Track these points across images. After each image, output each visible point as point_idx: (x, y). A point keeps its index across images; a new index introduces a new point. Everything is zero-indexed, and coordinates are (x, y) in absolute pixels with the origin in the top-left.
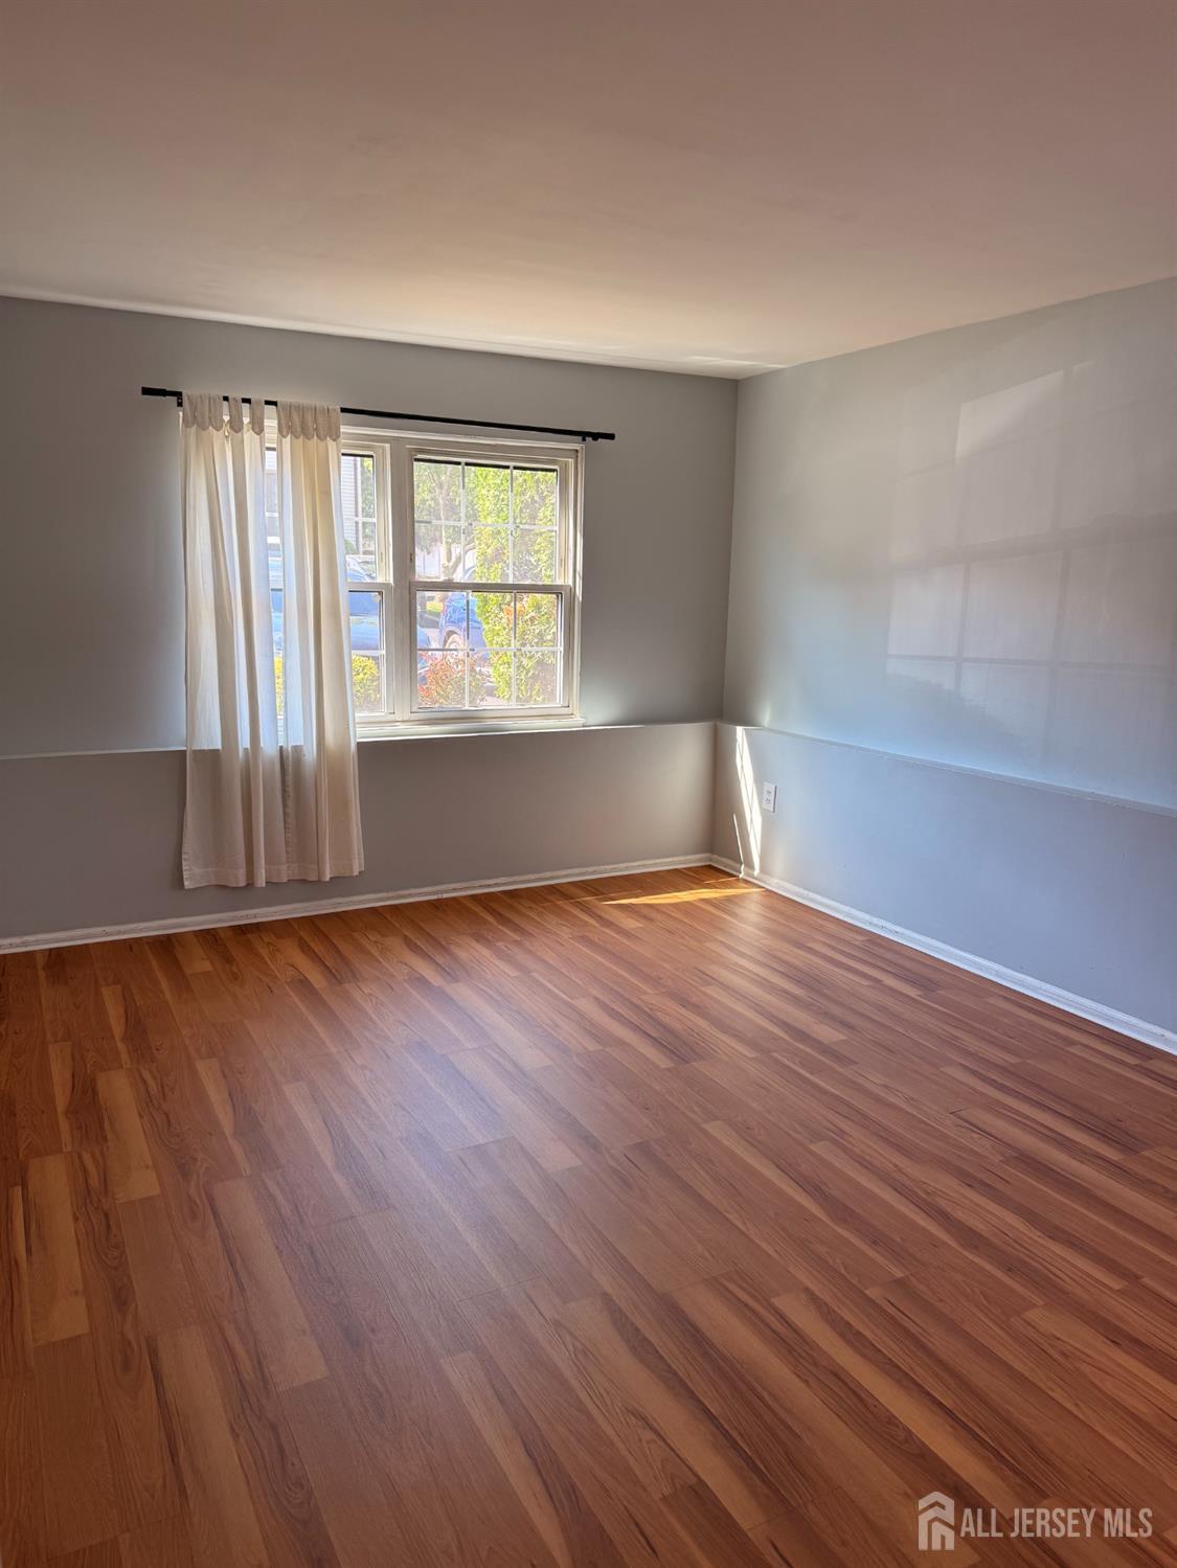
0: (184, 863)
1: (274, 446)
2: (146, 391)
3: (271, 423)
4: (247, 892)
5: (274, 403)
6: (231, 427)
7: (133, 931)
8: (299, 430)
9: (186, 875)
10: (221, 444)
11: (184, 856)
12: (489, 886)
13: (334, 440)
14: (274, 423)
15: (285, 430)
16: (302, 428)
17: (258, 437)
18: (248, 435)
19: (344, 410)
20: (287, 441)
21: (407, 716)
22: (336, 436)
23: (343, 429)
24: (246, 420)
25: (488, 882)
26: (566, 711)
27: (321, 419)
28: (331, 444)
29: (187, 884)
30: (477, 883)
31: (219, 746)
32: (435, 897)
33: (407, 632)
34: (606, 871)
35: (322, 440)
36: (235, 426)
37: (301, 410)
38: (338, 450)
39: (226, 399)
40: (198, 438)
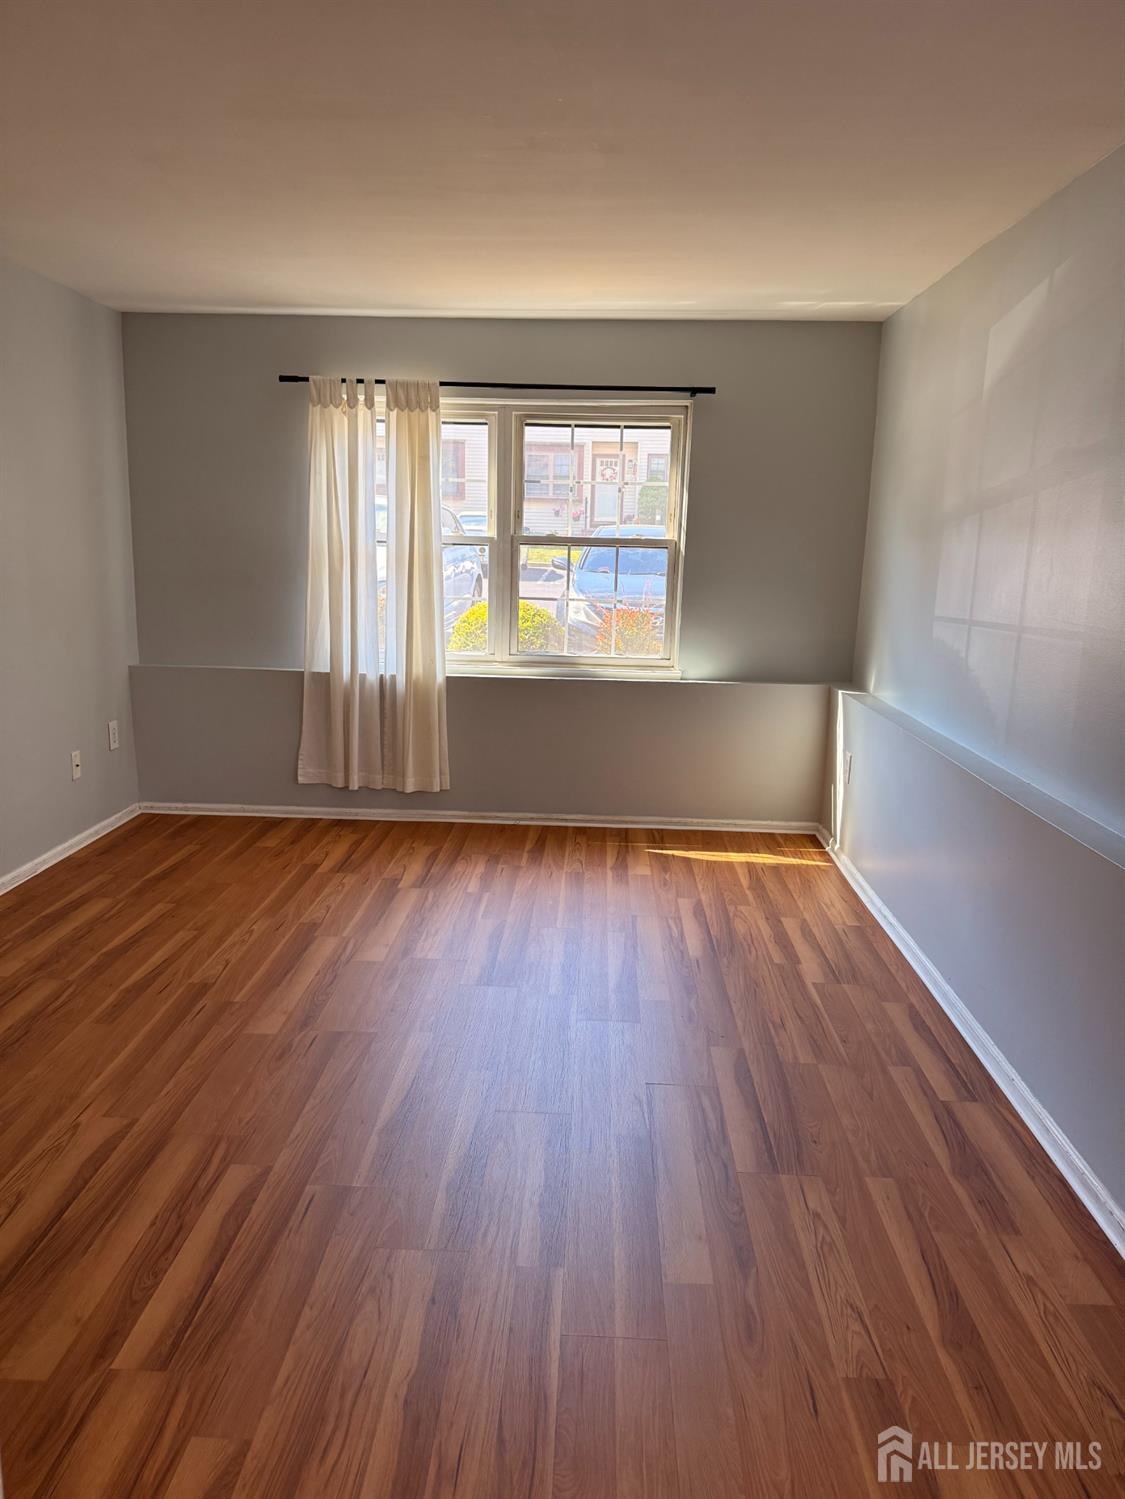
0: (300, 762)
1: (384, 418)
2: (283, 379)
3: (380, 399)
4: (344, 794)
5: (383, 382)
6: (349, 405)
7: (263, 811)
8: (404, 403)
9: (300, 772)
10: (339, 419)
11: (300, 757)
12: (566, 820)
13: (434, 411)
14: (383, 399)
15: (392, 405)
16: (407, 402)
17: (369, 411)
18: (362, 409)
19: (442, 384)
20: (394, 414)
21: (507, 658)
22: (435, 407)
23: (442, 401)
24: (361, 398)
25: (568, 817)
26: (667, 663)
27: (422, 394)
28: (431, 415)
29: (301, 780)
30: (555, 816)
31: (328, 671)
32: (512, 823)
33: (508, 581)
34: (691, 824)
35: (422, 411)
36: (352, 403)
37: (406, 386)
38: (438, 419)
39: (344, 381)
40: (322, 413)
